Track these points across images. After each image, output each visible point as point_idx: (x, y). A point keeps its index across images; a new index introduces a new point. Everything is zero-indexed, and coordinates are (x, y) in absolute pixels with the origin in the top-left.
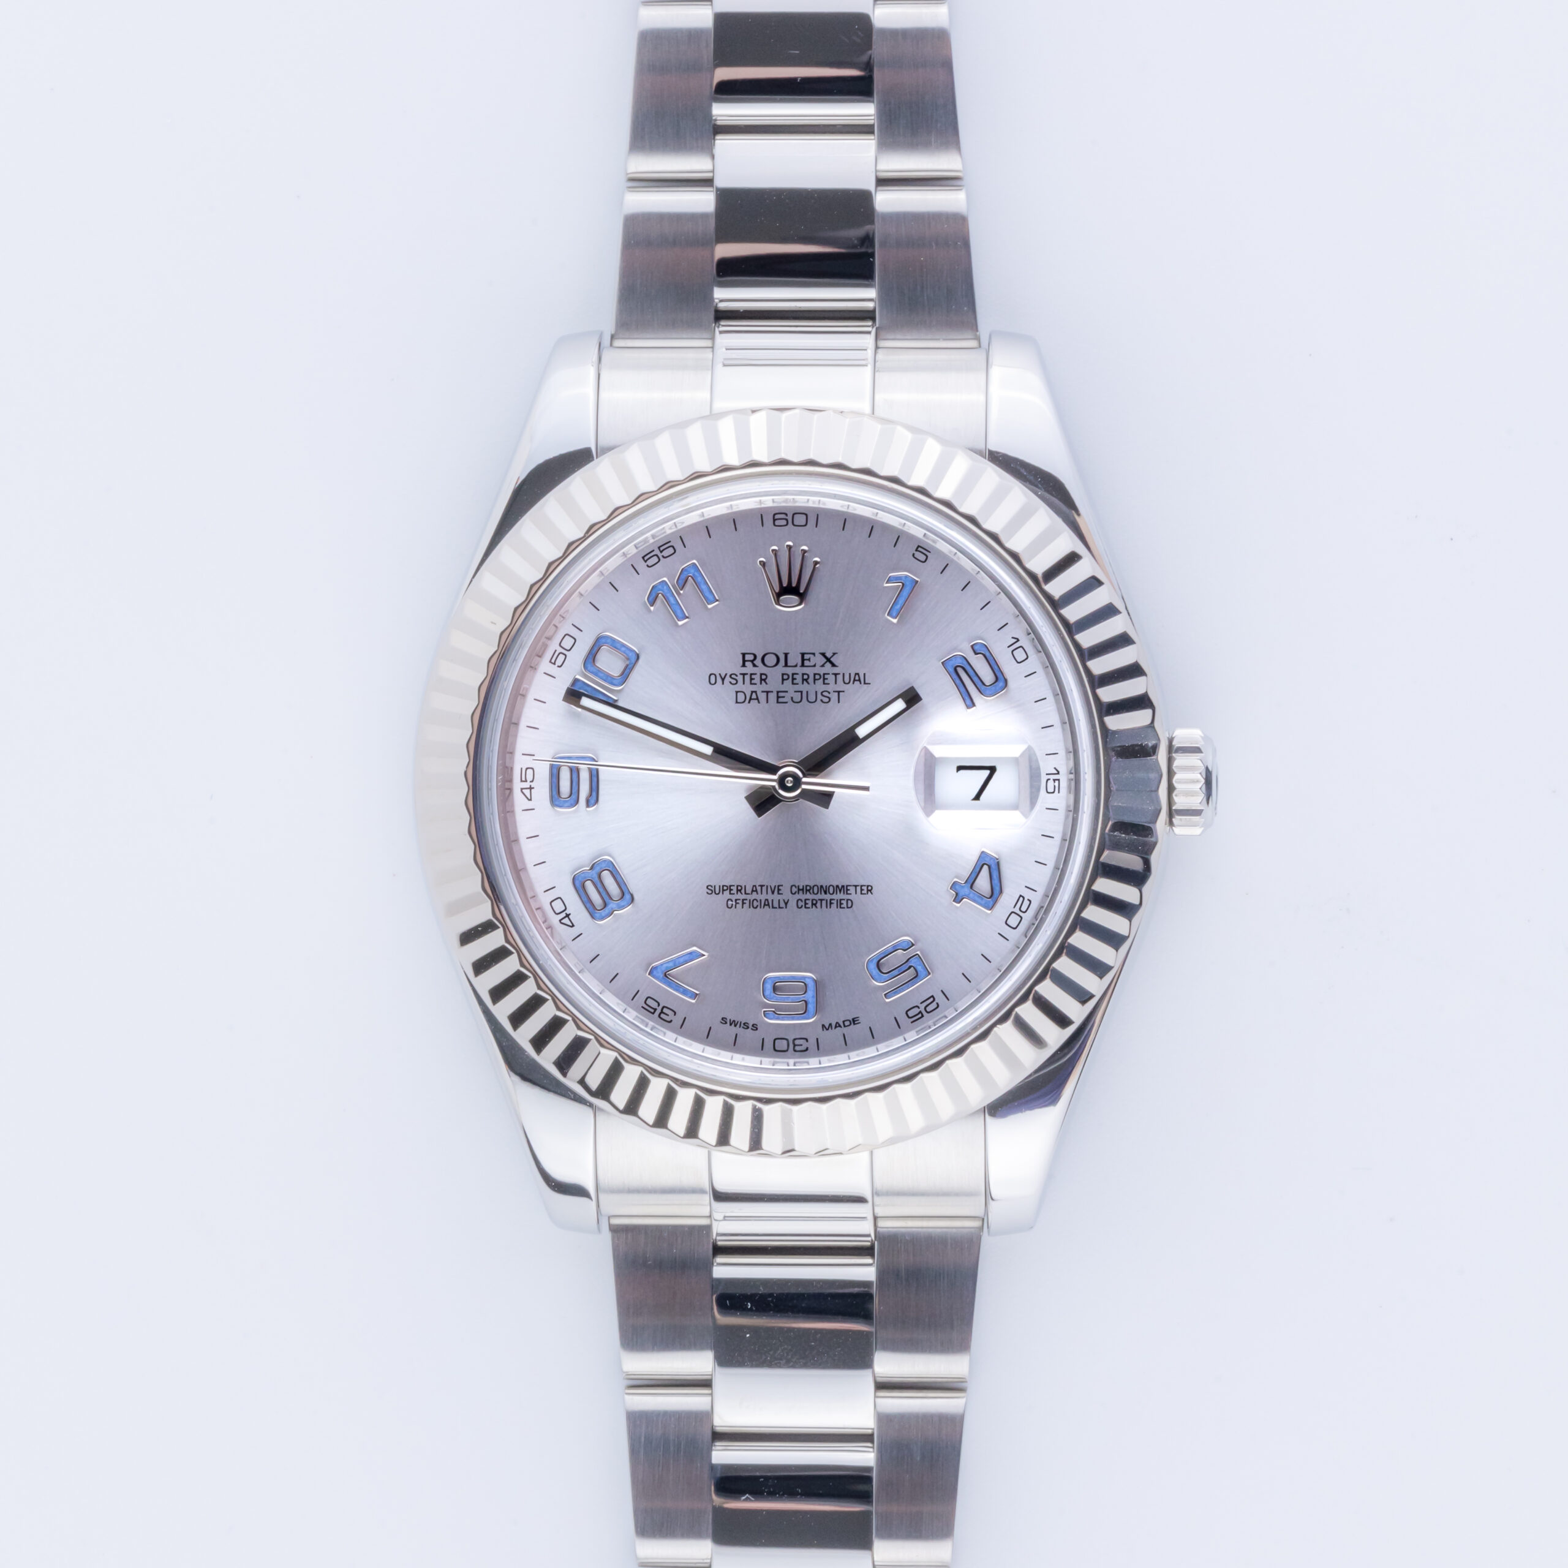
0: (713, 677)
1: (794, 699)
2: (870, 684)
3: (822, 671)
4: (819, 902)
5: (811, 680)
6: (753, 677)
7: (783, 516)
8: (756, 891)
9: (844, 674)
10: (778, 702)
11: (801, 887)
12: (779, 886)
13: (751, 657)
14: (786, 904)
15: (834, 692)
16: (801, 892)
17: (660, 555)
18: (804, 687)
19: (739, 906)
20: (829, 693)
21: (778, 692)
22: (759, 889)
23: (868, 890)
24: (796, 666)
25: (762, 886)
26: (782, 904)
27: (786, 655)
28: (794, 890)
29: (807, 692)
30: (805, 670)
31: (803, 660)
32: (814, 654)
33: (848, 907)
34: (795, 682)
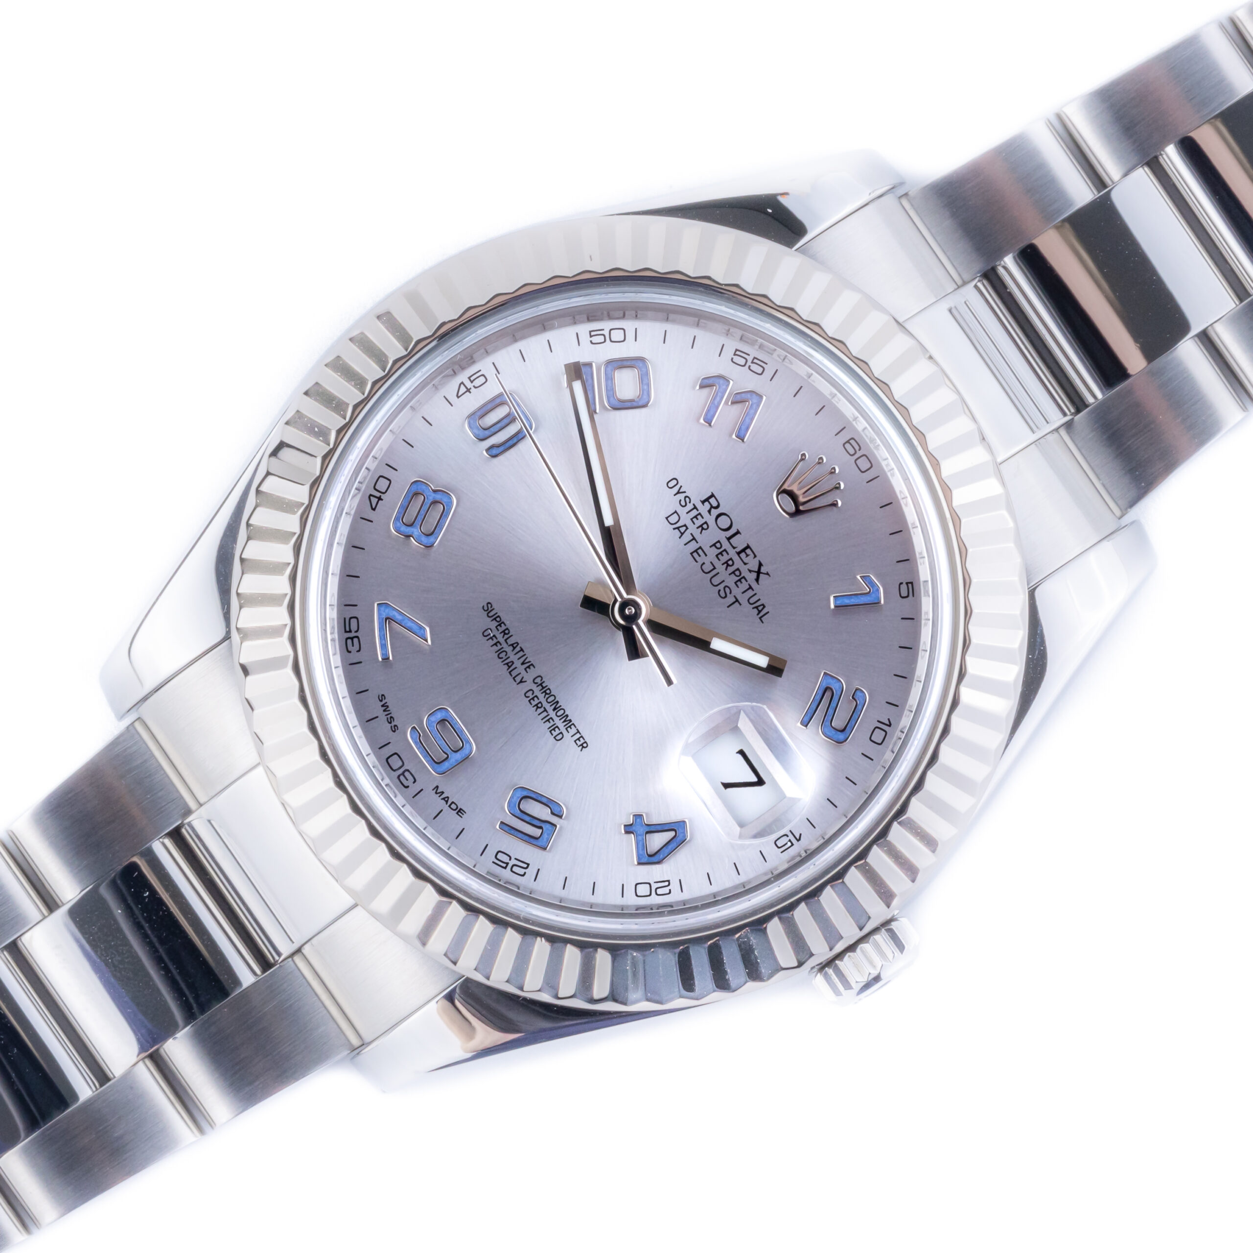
0: (674, 482)
1: (704, 565)
2: (763, 622)
3: (745, 573)
4: (542, 709)
5: (731, 569)
6: (699, 517)
7: (857, 448)
8: (514, 648)
9: (756, 594)
10: (691, 554)
11: (544, 685)
12: (532, 665)
13: (715, 504)
14: (521, 682)
15: (735, 596)
16: (540, 687)
17: (749, 363)
18: (720, 568)
19: (491, 642)
20: (730, 593)
21: (700, 548)
22: (518, 649)
23: (582, 745)
24: (734, 548)
25: (522, 650)
26: (518, 679)
27: (738, 533)
28: (538, 680)
29: (718, 573)
30: (736, 558)
31: (744, 550)
32: (755, 556)
33: (555, 738)
34: (720, 556)
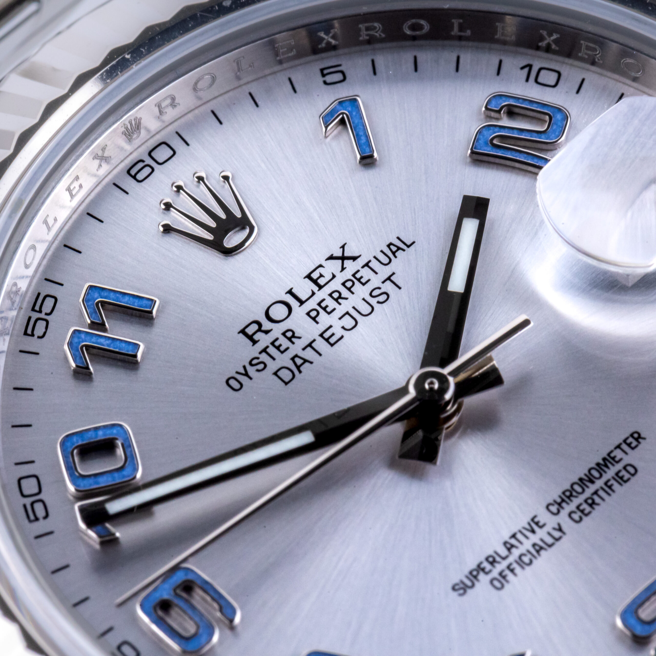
0: (232, 382)
1: (346, 327)
2: (414, 243)
3: (348, 274)
4: (595, 497)
5: (345, 293)
6: (277, 344)
7: (141, 165)
8: (512, 546)
9: (375, 257)
10: (332, 345)
11: (559, 500)
12: (533, 520)
13: (254, 327)
14: (560, 529)
15: (383, 282)
16: (564, 505)
17: (42, 316)
18: (346, 306)
19: (510, 576)
20: (379, 288)
21: (321, 335)
22: (513, 541)
23: (637, 440)
24: (313, 294)
25: (514, 536)
26: (557, 534)
27: (290, 292)
28: (554, 509)
29: (354, 308)
30: (327, 290)
31: (315, 282)
32: (321, 266)
33: (633, 475)
34: (329, 310)
